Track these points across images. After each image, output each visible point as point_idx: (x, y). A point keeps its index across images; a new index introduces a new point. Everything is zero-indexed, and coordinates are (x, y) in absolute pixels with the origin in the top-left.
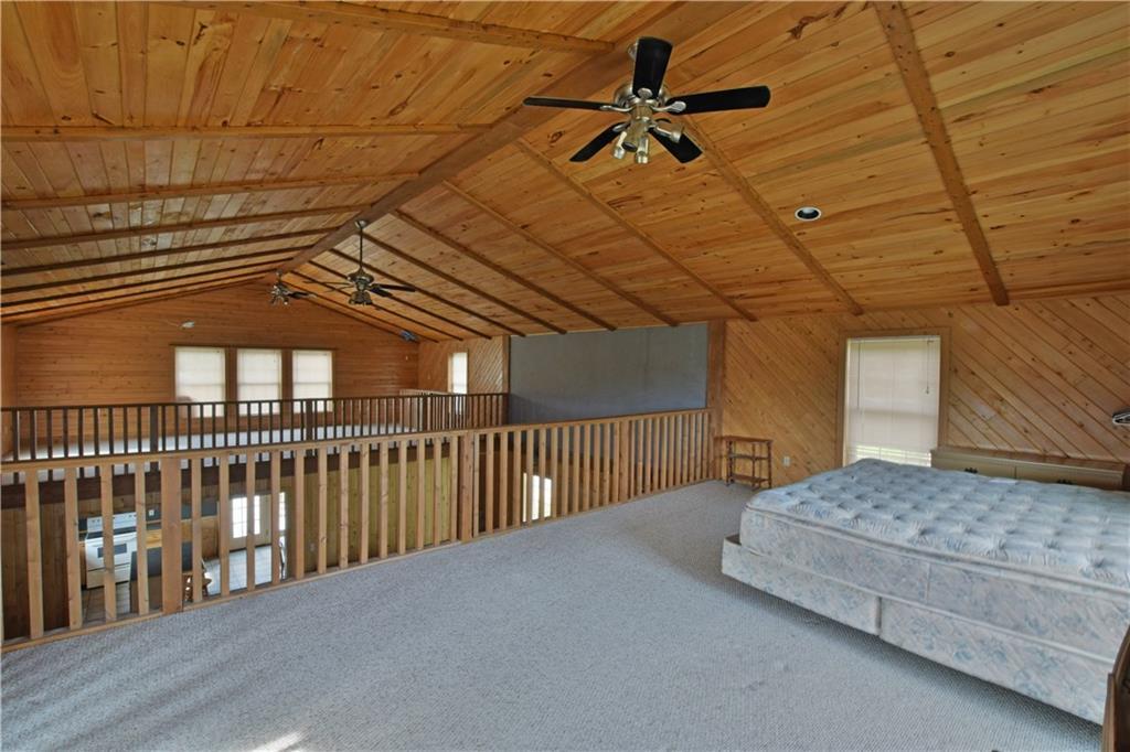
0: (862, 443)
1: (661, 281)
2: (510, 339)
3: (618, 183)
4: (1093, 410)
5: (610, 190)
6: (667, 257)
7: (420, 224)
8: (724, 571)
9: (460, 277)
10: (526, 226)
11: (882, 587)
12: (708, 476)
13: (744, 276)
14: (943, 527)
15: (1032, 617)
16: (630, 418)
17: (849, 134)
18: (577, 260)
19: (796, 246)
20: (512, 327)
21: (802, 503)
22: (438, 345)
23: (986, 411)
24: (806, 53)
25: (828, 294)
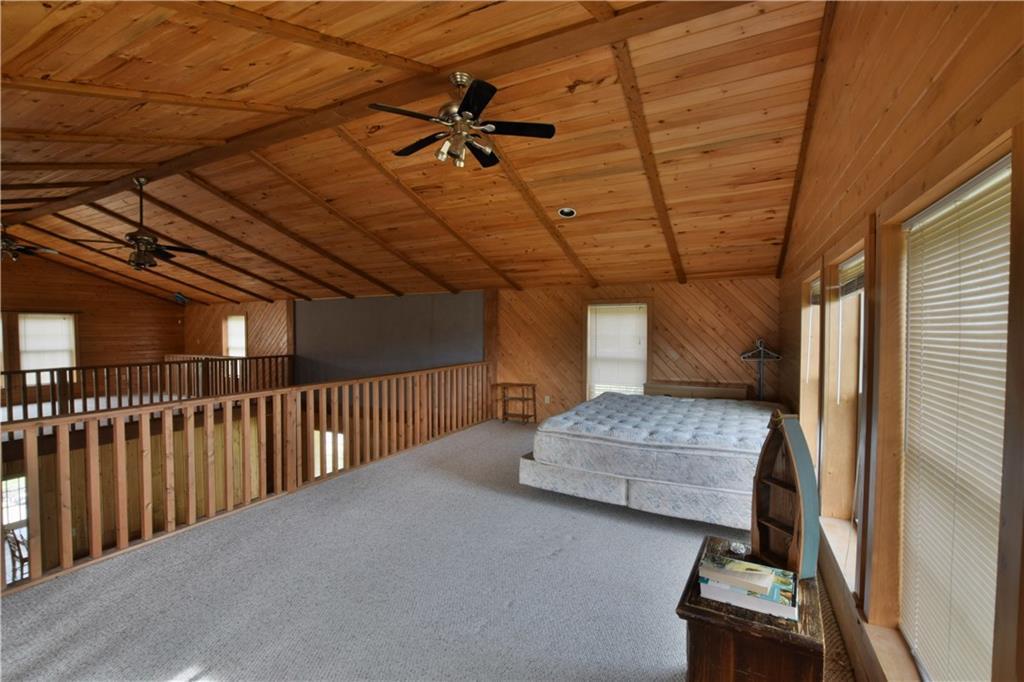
0: (599, 383)
1: (449, 256)
2: (294, 302)
3: (424, 174)
4: (731, 351)
5: (416, 179)
6: (456, 235)
7: (214, 187)
8: (522, 481)
9: (250, 241)
10: (331, 200)
11: (629, 473)
12: (487, 416)
13: (516, 255)
14: (662, 429)
15: (710, 476)
16: (427, 372)
17: (598, 161)
18: (376, 233)
19: (557, 236)
20: (299, 291)
21: (576, 424)
22: (208, 307)
23: (674, 355)
24: (576, 104)
25: (576, 271)
